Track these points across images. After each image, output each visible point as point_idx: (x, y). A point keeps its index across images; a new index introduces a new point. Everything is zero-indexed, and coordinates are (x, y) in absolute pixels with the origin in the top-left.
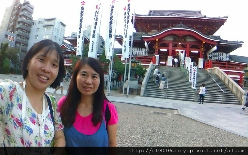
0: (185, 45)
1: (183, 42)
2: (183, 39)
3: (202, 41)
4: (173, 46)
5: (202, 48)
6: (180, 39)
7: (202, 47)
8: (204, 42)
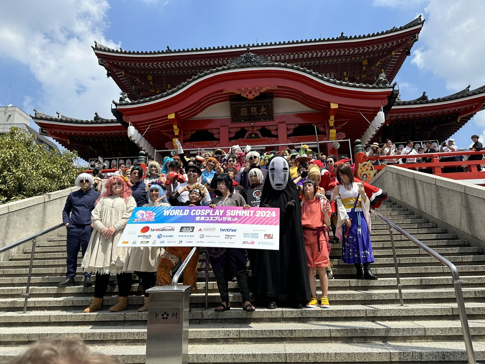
0: (271, 128)
1: (265, 120)
2: (263, 109)
3: (329, 104)
4: (233, 135)
5: (332, 128)
6: (254, 109)
7: (332, 124)
8: (334, 106)
